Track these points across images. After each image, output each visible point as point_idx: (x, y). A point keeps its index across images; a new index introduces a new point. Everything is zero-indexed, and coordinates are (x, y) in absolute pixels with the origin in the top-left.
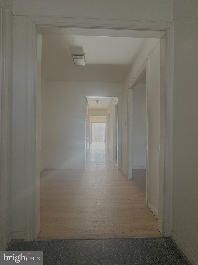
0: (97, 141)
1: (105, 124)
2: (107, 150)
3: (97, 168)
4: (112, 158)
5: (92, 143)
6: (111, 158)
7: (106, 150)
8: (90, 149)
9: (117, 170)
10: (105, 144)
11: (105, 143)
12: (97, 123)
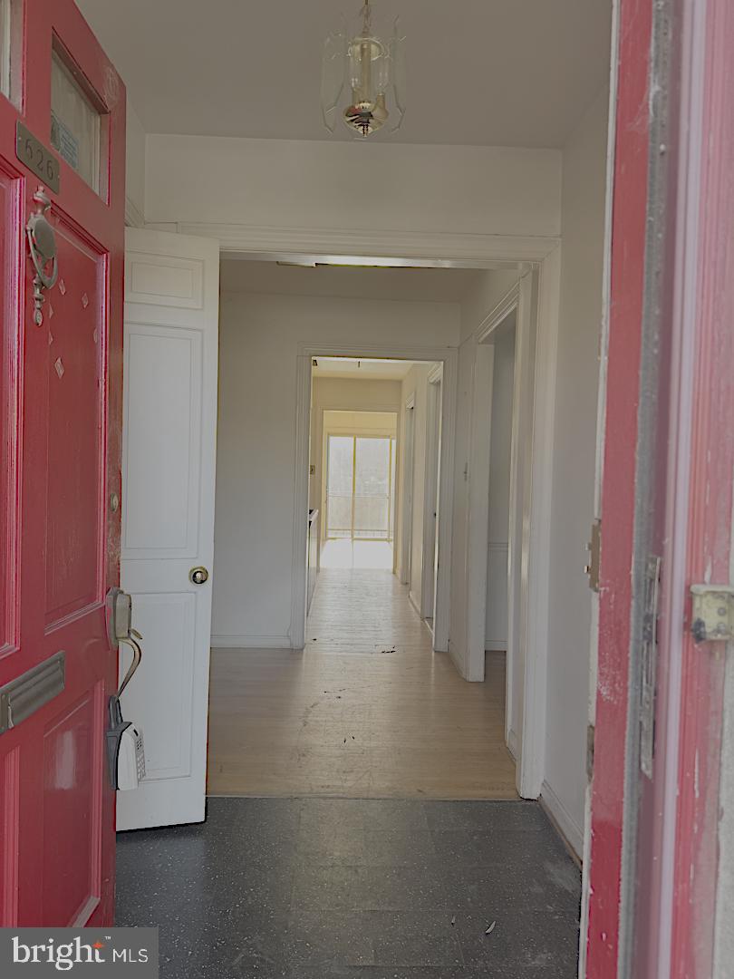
0: (352, 530)
1: (394, 442)
2: (399, 575)
3: (352, 644)
4: (420, 610)
5: (329, 536)
6: (413, 610)
7: (394, 573)
8: (318, 570)
9: (433, 654)
10: (392, 543)
11: (392, 537)
12: (355, 436)
